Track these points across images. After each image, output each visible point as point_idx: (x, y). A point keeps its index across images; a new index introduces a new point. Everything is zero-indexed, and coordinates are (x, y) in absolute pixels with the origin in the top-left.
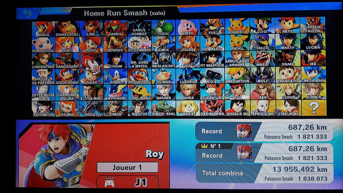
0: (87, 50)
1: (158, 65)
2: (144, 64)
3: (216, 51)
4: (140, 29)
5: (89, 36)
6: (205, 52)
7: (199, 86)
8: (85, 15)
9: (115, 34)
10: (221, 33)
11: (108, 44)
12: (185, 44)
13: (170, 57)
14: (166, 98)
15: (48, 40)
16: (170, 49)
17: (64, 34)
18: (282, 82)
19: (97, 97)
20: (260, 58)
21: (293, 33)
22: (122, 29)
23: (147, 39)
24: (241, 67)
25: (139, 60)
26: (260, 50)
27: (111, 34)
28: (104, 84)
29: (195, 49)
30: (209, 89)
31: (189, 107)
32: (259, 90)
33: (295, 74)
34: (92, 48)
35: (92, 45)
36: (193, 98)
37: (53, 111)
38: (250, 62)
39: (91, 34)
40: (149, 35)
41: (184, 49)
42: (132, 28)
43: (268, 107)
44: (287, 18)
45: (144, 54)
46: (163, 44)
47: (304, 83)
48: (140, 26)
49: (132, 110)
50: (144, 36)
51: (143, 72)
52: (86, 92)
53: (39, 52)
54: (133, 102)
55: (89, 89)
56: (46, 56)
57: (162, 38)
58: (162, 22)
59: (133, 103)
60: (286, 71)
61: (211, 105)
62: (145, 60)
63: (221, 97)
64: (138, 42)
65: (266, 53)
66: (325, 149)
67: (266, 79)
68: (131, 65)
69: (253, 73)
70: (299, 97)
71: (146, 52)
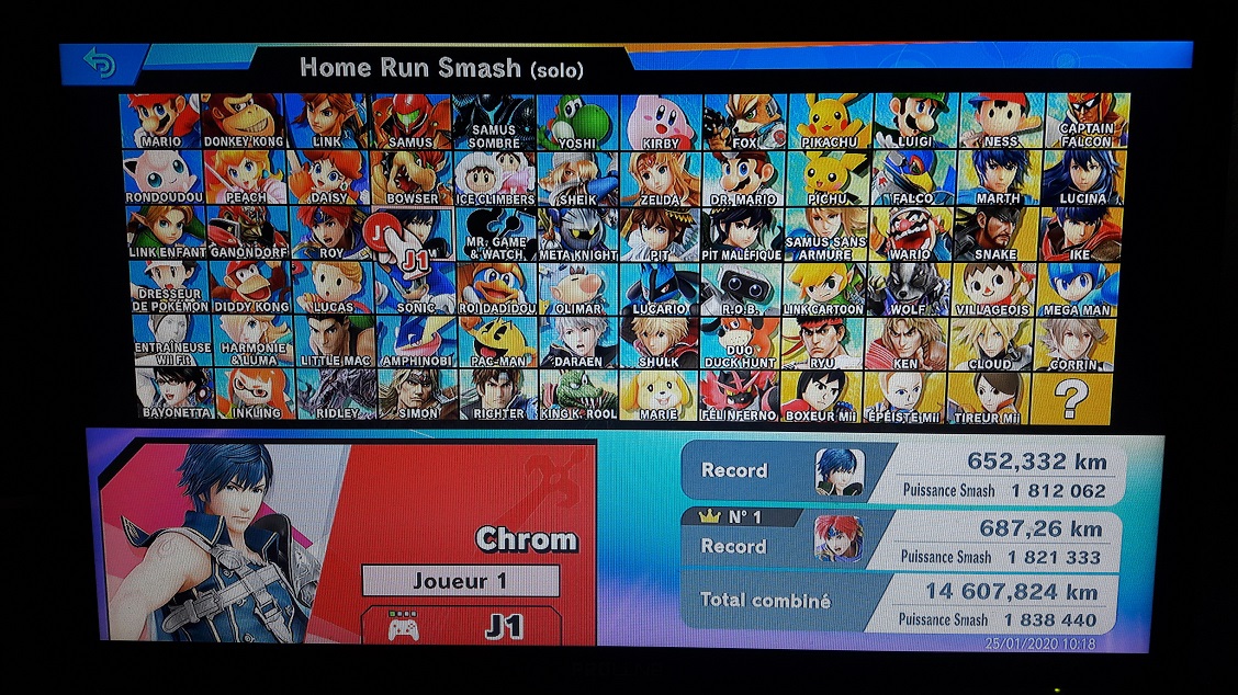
0: (316, 197)
1: (560, 252)
2: (511, 248)
3: (754, 207)
4: (496, 127)
5: (320, 148)
6: (719, 208)
7: (695, 325)
8: (304, 74)
9: (411, 142)
10: (774, 146)
11: (388, 177)
12: (650, 183)
13: (598, 226)
14: (584, 363)
15: (177, 161)
16: (603, 198)
17: (235, 141)
18: (971, 313)
19: (354, 353)
20: (903, 235)
21: (1019, 147)
22: (436, 124)
23: (519, 161)
24: (837, 262)
25: (494, 234)
26: (903, 205)
27: (396, 141)
28: (375, 315)
29: (684, 199)
30: (728, 333)
31: (663, 393)
32: (895, 340)
33: (1016, 286)
34: (333, 191)
35: (333, 178)
36: (674, 362)
37: (206, 401)
38: (867, 245)
39: (329, 142)
40: (529, 148)
41: (648, 199)
42: (469, 122)
43: (922, 395)
44: (1001, 96)
45: (511, 212)
46: (573, 179)
47: (1044, 317)
48: (497, 116)
49: (474, 399)
50: (511, 151)
51: (510, 274)
52: (317, 337)
53: (149, 200)
54: (475, 375)
55: (327, 330)
56: (175, 216)
57: (573, 158)
58: (573, 102)
59: (475, 377)
60: (986, 277)
61: (734, 386)
62: (516, 233)
63: (769, 362)
64: (489, 171)
65: (923, 216)
66: (1096, 530)
67: (919, 304)
68: (468, 250)
69: (876, 283)
70: (1024, 362)
71: (520, 208)
